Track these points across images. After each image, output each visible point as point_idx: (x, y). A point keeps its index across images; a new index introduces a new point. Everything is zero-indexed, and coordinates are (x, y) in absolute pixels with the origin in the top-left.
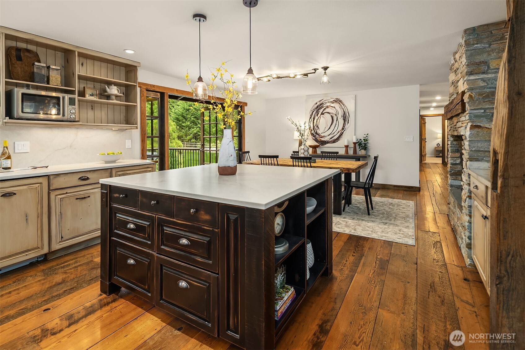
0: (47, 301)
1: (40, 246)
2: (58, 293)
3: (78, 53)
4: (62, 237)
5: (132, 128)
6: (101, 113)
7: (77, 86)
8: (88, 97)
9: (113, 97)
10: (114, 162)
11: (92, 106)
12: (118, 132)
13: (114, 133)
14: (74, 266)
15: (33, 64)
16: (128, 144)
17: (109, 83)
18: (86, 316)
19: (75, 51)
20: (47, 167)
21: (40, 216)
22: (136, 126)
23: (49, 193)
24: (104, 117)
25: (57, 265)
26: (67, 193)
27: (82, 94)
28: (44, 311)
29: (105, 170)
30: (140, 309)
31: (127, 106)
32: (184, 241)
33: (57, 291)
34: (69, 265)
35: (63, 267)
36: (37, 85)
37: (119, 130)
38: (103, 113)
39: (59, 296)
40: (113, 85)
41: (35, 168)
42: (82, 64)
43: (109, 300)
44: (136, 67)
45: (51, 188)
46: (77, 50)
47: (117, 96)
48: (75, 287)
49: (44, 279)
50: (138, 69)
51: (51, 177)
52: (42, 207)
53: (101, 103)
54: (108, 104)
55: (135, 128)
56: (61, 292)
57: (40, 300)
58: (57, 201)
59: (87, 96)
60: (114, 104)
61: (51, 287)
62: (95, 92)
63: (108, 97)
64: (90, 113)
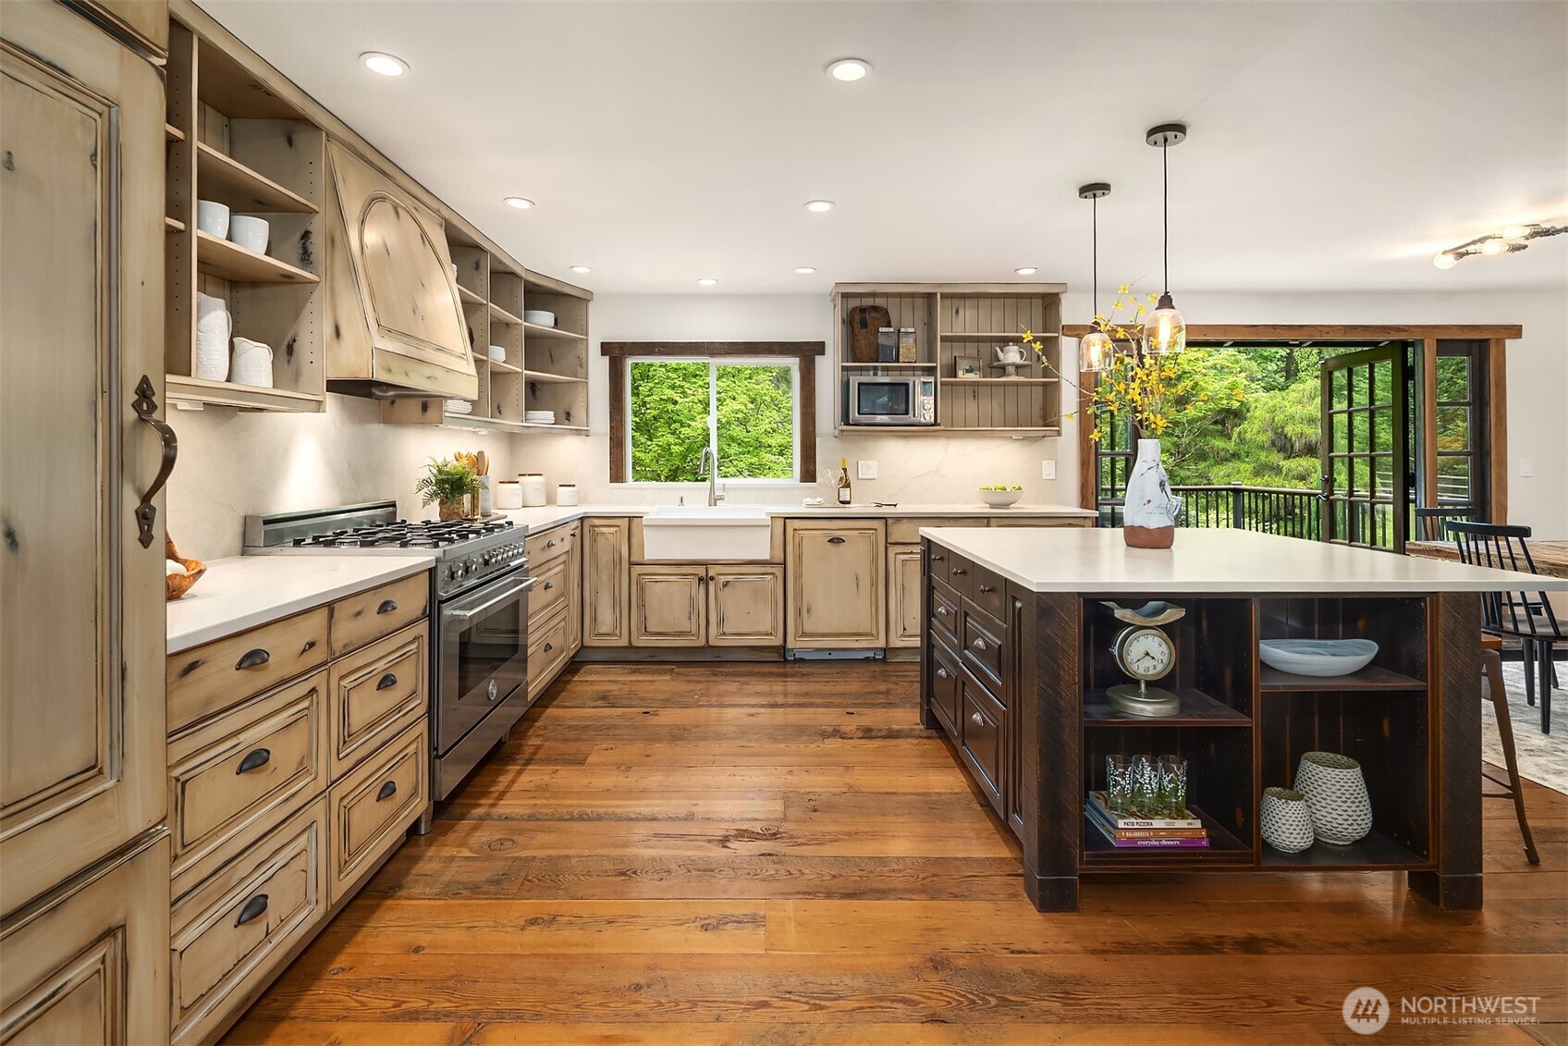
0: (856, 705)
1: (874, 632)
2: (873, 701)
3: (941, 294)
4: (905, 629)
5: (1048, 433)
6: (991, 406)
7: (942, 357)
8: (962, 376)
9: (1011, 369)
10: (1006, 505)
11: (974, 392)
12: (1025, 442)
13: (1017, 445)
14: (912, 679)
15: (878, 331)
16: (1048, 469)
17: (1005, 341)
18: (884, 737)
19: (936, 294)
20: (895, 506)
21: (874, 583)
22: (1057, 429)
23: (886, 548)
24: (997, 413)
25: (893, 671)
26: (912, 553)
27: (952, 371)
28: (848, 713)
29: (976, 520)
30: (952, 761)
31: (1045, 384)
32: (980, 643)
33: (873, 699)
34: (907, 676)
35: (898, 676)
36: (887, 367)
37: (1025, 439)
38: (995, 404)
39: (872, 705)
40: (1011, 344)
41: (879, 505)
42: (957, 312)
43: (924, 734)
44: (1057, 295)
45: (889, 541)
46: (939, 291)
47: (1018, 367)
48: (896, 704)
49: (868, 682)
50: (1063, 301)
51: (890, 521)
52: (877, 570)
53: (992, 384)
54: (1005, 384)
55: (1055, 433)
56: (877, 702)
57: (850, 701)
58: (897, 564)
59: (960, 373)
60: (1017, 384)
61: (870, 693)
62: (975, 364)
63: (1002, 369)
64: (972, 406)
